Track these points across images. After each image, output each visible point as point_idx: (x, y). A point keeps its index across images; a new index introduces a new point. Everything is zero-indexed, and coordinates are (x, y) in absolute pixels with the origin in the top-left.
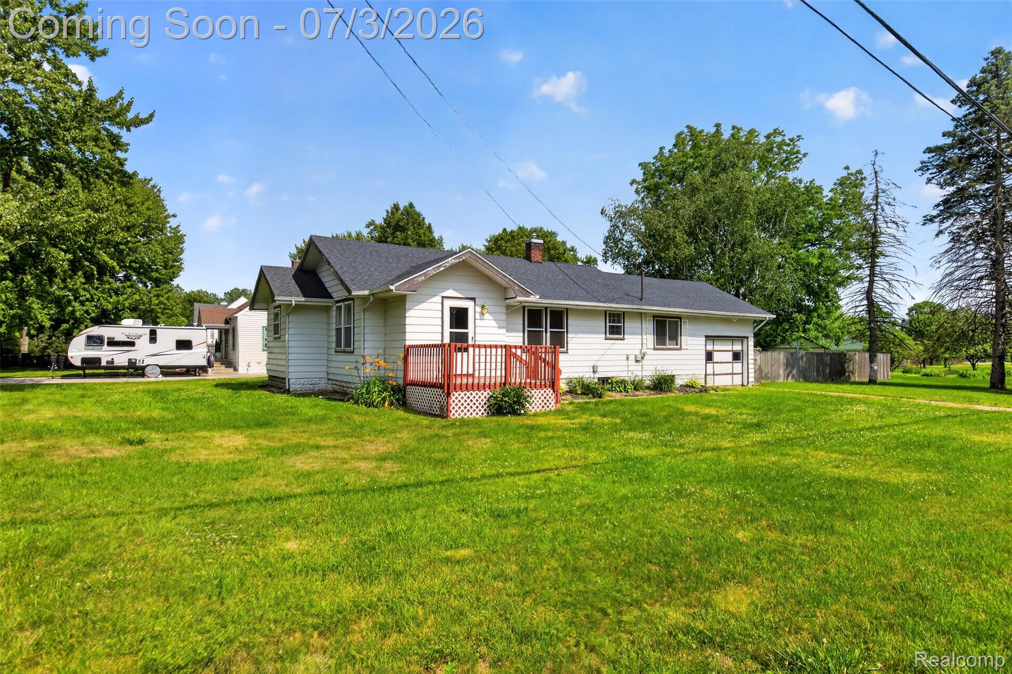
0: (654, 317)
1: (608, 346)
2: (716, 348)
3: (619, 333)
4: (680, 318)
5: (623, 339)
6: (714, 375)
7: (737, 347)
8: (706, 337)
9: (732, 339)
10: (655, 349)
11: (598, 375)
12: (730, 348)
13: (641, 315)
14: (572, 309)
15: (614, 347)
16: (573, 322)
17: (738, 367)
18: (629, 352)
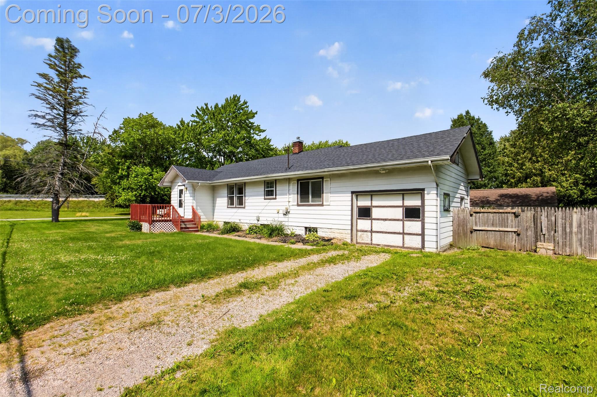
0: (298, 180)
1: (265, 204)
2: (375, 203)
3: (272, 195)
4: (322, 178)
5: (276, 199)
6: (372, 231)
7: (413, 202)
8: (353, 193)
9: (403, 193)
10: (298, 205)
11: (260, 223)
12: (400, 203)
13: (289, 180)
14: (247, 183)
15: (270, 204)
16: (248, 190)
17: (414, 226)
18: (278, 208)
